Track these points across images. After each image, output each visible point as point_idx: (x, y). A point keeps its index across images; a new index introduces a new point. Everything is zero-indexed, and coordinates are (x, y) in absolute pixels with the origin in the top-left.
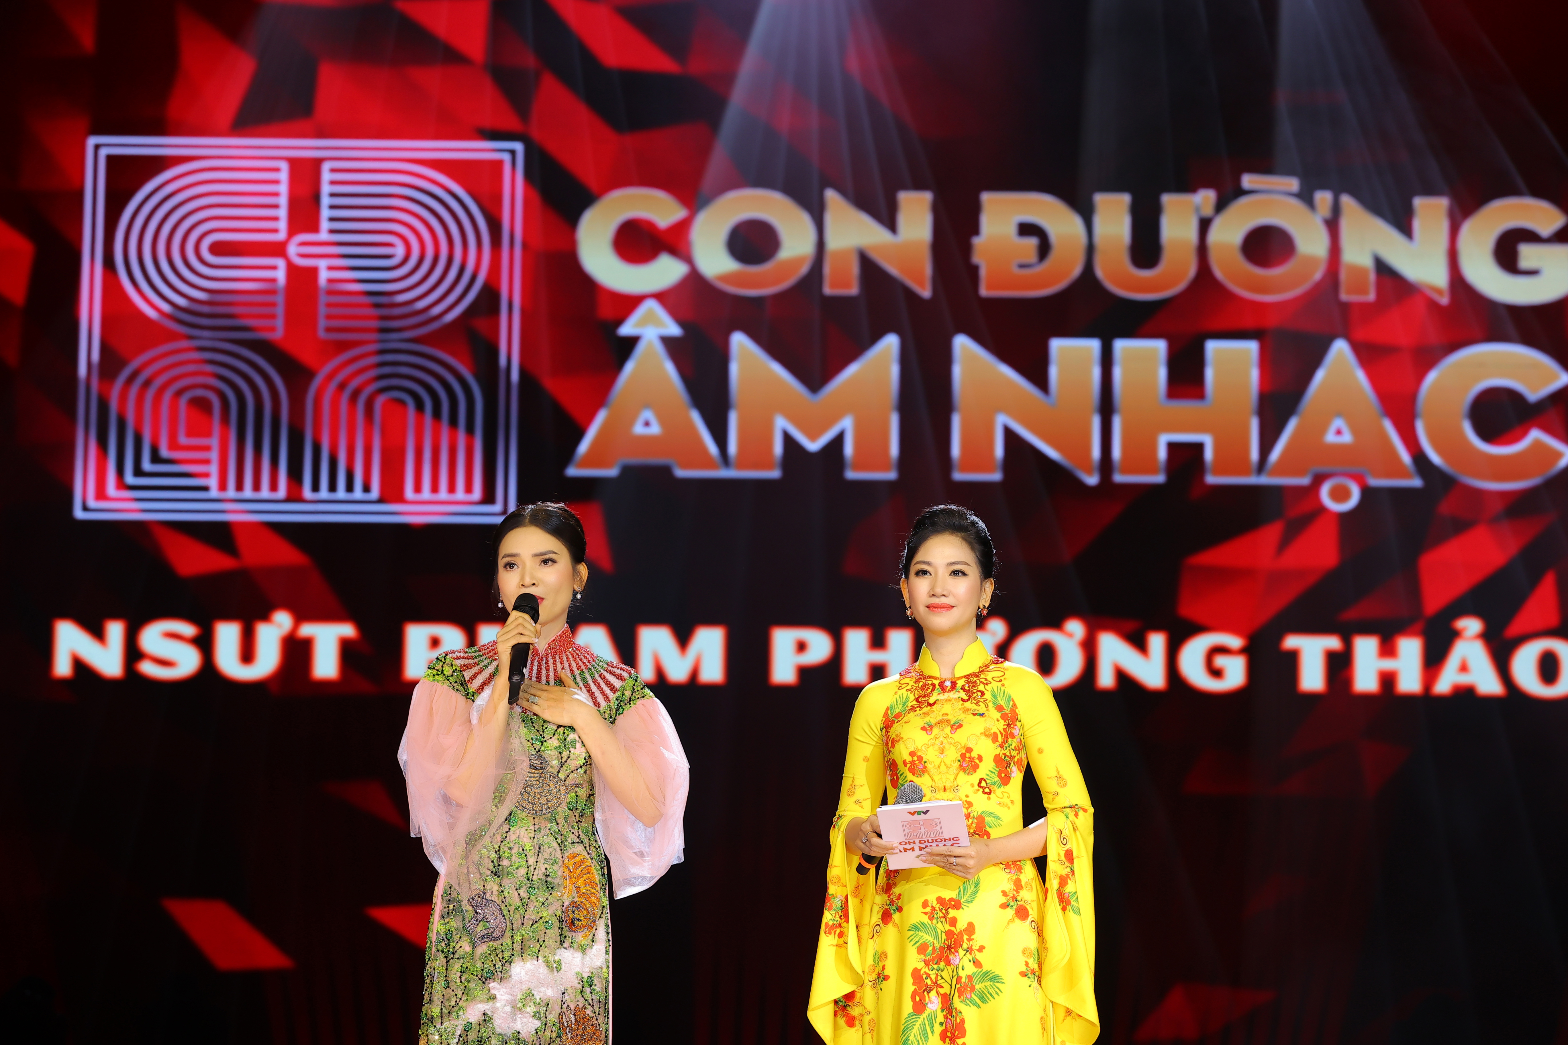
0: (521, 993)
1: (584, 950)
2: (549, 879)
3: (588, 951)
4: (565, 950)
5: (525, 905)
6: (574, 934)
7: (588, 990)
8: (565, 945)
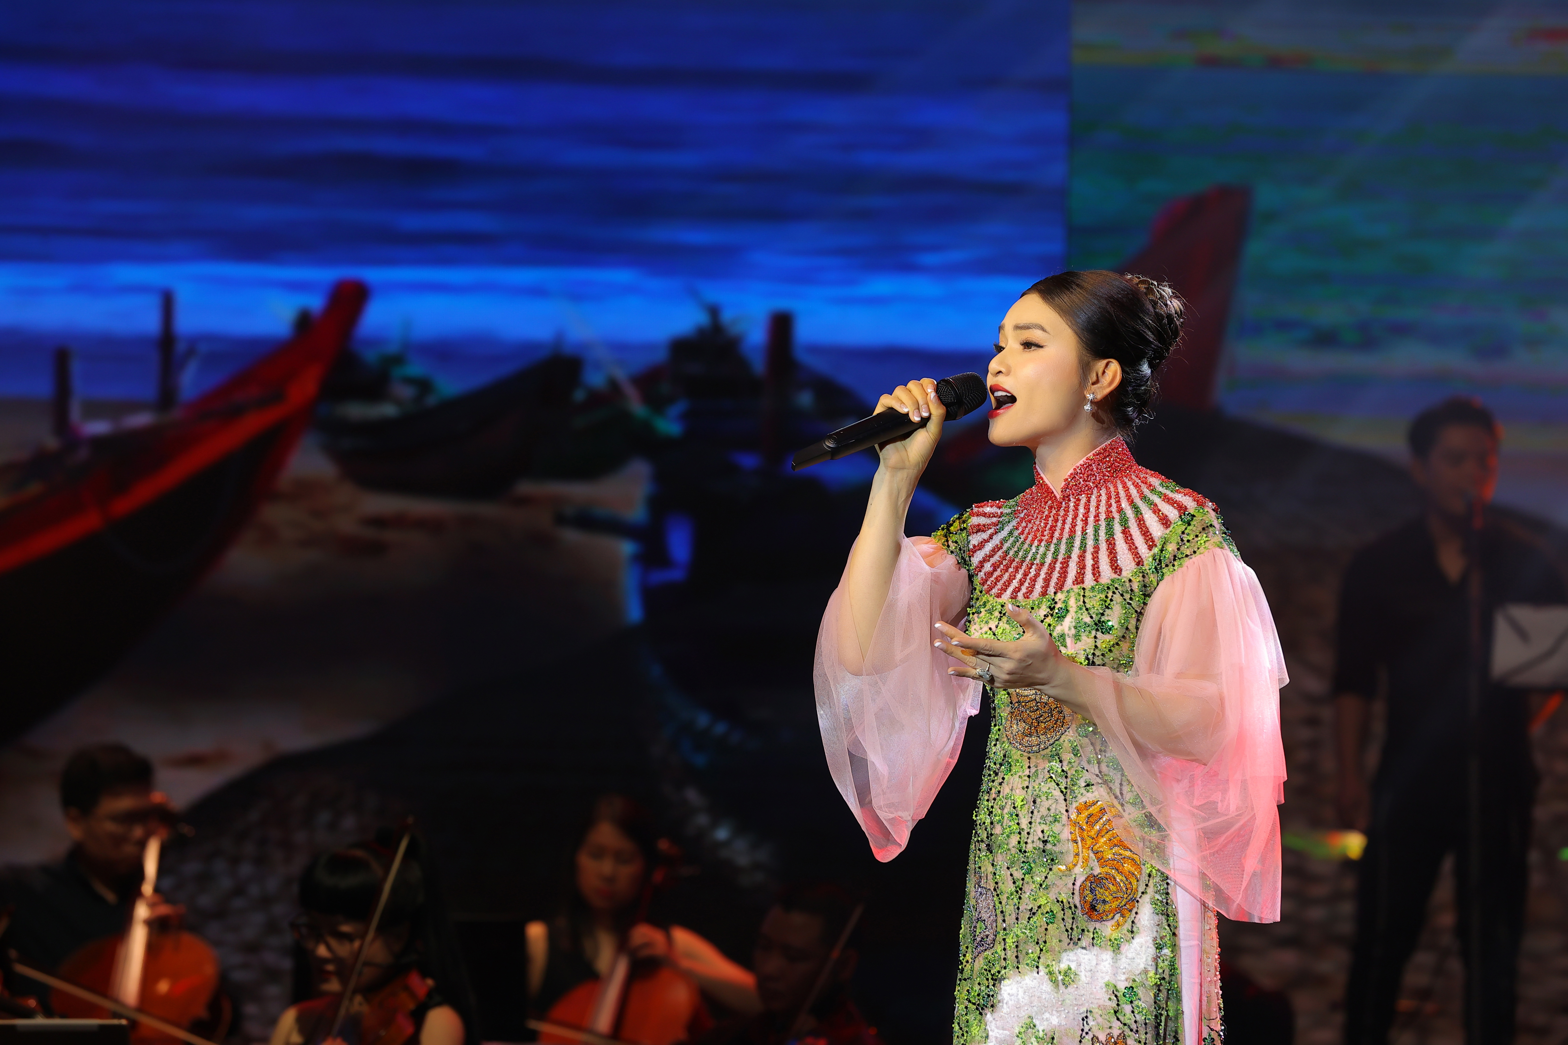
0: (1020, 1025)
1: (1116, 947)
2: (1049, 846)
3: (1124, 948)
4: (1084, 951)
5: (1019, 890)
6: (1098, 925)
7: (1127, 1008)
8: (1083, 943)
